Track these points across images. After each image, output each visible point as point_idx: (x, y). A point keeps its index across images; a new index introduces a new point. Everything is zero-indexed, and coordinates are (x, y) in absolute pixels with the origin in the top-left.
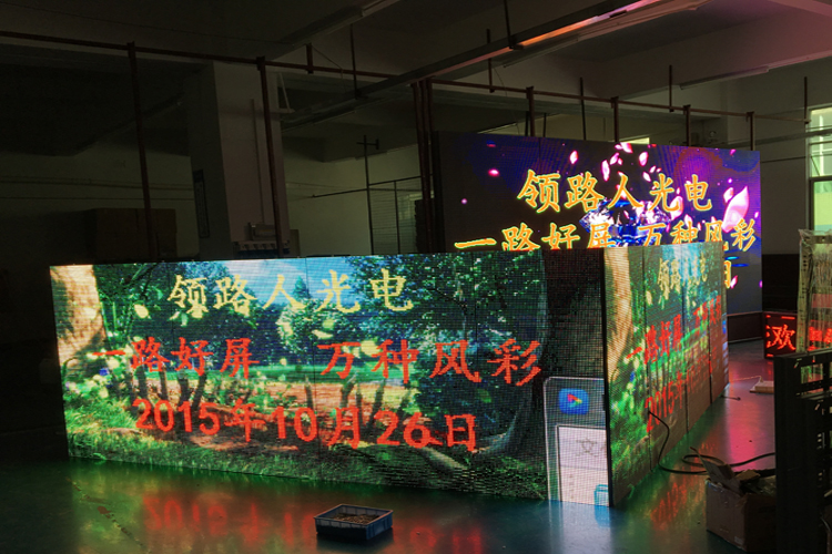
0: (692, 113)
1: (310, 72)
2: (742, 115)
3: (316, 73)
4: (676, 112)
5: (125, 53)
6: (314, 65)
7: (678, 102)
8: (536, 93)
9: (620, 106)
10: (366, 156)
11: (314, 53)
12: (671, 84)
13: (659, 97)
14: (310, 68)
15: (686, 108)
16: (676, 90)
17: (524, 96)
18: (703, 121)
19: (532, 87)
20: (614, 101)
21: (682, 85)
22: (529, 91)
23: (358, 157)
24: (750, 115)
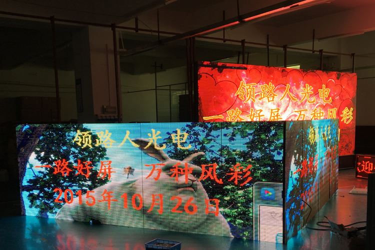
0: (324, 54)
1: (137, 31)
2: (349, 55)
3: (139, 32)
4: (315, 53)
5: (49, 21)
6: (139, 28)
7: (317, 48)
8: (247, 43)
9: (288, 49)
10: (155, 73)
11: (139, 22)
12: (314, 39)
13: (308, 45)
14: (137, 29)
15: (321, 51)
16: (316, 42)
17: (240, 44)
18: (328, 57)
19: (244, 40)
20: (285, 47)
21: (320, 39)
22: (243, 42)
23: (151, 73)
24: (353, 55)
